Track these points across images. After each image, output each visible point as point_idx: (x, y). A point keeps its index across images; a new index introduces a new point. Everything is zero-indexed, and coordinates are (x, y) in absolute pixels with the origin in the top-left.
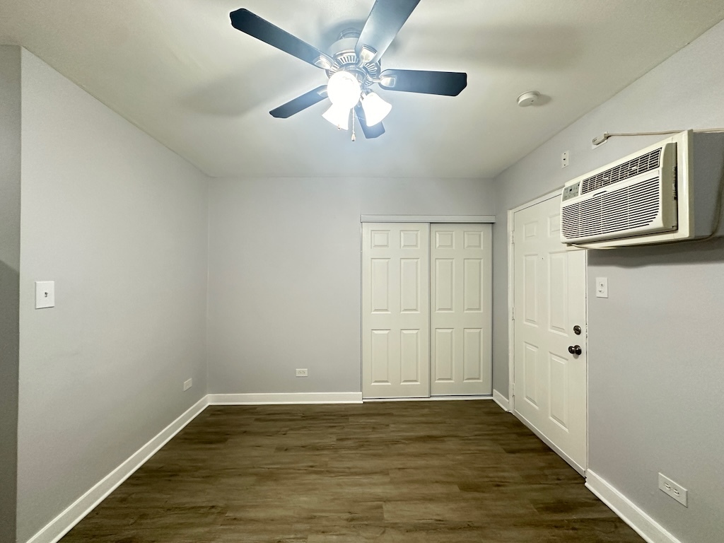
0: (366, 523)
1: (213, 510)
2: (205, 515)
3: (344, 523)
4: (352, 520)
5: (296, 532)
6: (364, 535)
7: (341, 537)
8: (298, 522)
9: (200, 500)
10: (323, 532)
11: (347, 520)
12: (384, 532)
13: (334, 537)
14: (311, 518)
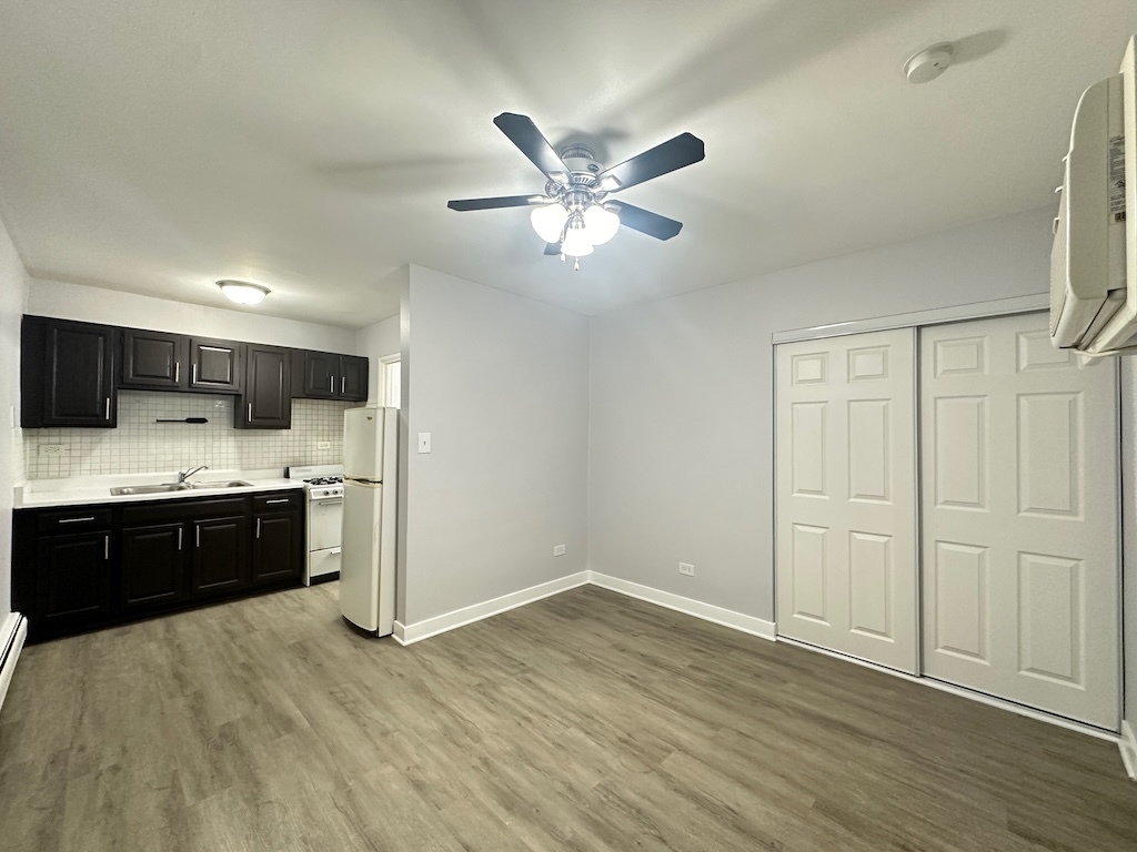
0: (637, 753)
1: (521, 667)
2: (513, 666)
3: (614, 739)
4: (625, 742)
5: (565, 717)
6: (623, 760)
7: (599, 747)
8: (573, 712)
9: (519, 655)
10: (587, 733)
11: (620, 739)
12: (646, 773)
13: (593, 743)
14: (588, 717)
